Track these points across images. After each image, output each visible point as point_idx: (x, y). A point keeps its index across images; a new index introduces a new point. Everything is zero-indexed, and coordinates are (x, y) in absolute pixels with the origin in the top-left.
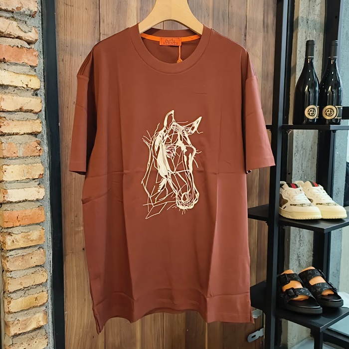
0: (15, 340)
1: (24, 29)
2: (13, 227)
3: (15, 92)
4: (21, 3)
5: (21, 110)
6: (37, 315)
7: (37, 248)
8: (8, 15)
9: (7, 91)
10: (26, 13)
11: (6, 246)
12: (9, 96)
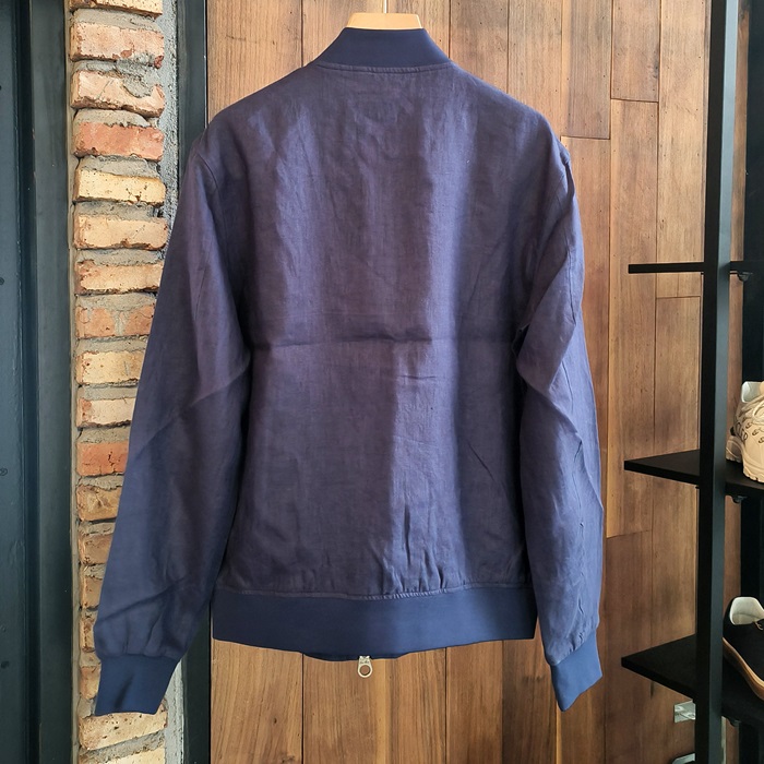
1: (135, 92)
2: (100, 476)
3: (114, 211)
4: (131, 43)
5: (124, 245)
8: (106, 67)
9: (98, 210)
10: (141, 60)
11: (85, 512)
12: (102, 219)
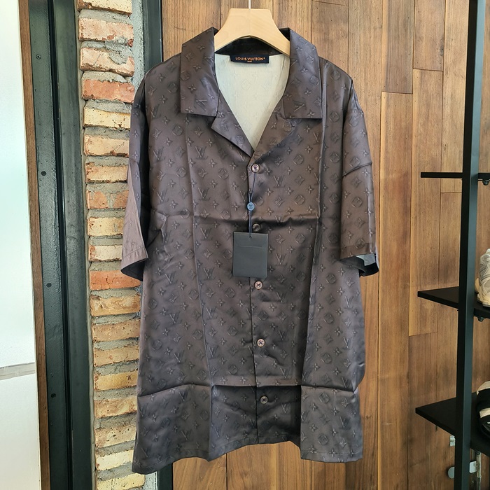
0: (106, 422)
1: (116, 61)
5: (112, 154)
6: (130, 397)
7: (131, 317)
8: (99, 45)
9: (97, 132)
10: (120, 41)
12: (99, 138)
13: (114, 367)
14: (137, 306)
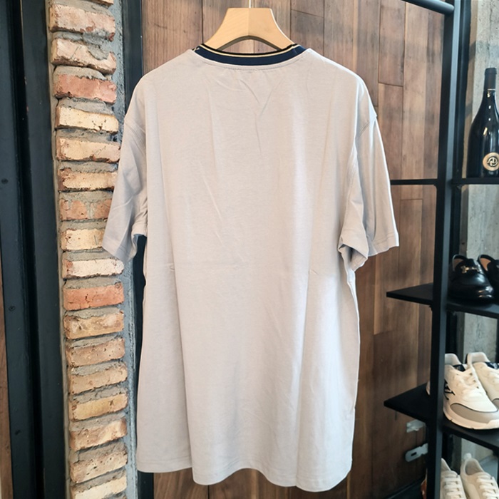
0: (82, 456)
1: (96, 56)
2: (80, 310)
3: (84, 136)
4: (93, 22)
5: (92, 159)
6: (113, 424)
7: (113, 337)
8: (76, 37)
9: (73, 134)
10: (100, 34)
11: (71, 334)
12: (77, 141)
13: (94, 394)
14: (120, 324)
